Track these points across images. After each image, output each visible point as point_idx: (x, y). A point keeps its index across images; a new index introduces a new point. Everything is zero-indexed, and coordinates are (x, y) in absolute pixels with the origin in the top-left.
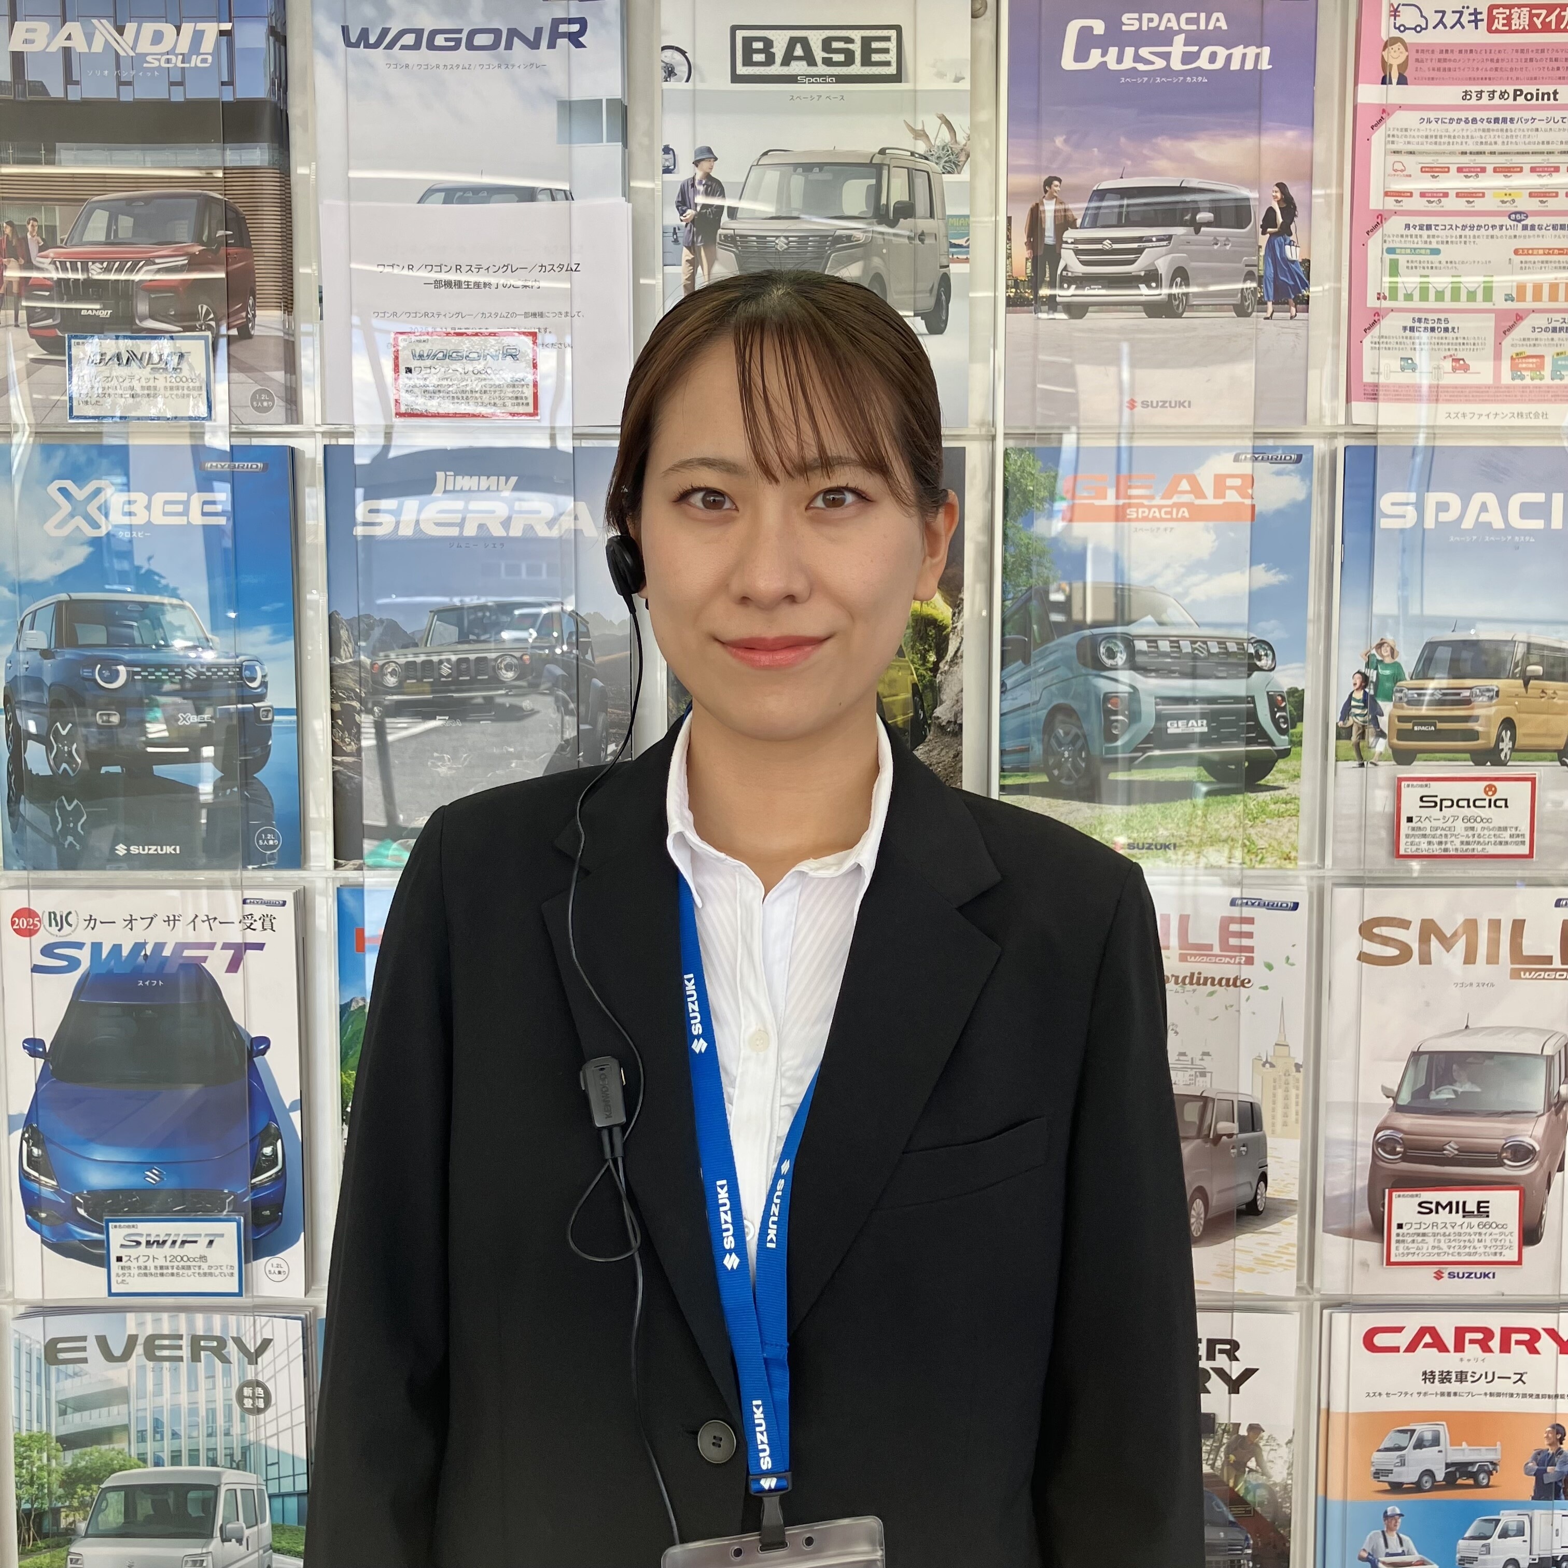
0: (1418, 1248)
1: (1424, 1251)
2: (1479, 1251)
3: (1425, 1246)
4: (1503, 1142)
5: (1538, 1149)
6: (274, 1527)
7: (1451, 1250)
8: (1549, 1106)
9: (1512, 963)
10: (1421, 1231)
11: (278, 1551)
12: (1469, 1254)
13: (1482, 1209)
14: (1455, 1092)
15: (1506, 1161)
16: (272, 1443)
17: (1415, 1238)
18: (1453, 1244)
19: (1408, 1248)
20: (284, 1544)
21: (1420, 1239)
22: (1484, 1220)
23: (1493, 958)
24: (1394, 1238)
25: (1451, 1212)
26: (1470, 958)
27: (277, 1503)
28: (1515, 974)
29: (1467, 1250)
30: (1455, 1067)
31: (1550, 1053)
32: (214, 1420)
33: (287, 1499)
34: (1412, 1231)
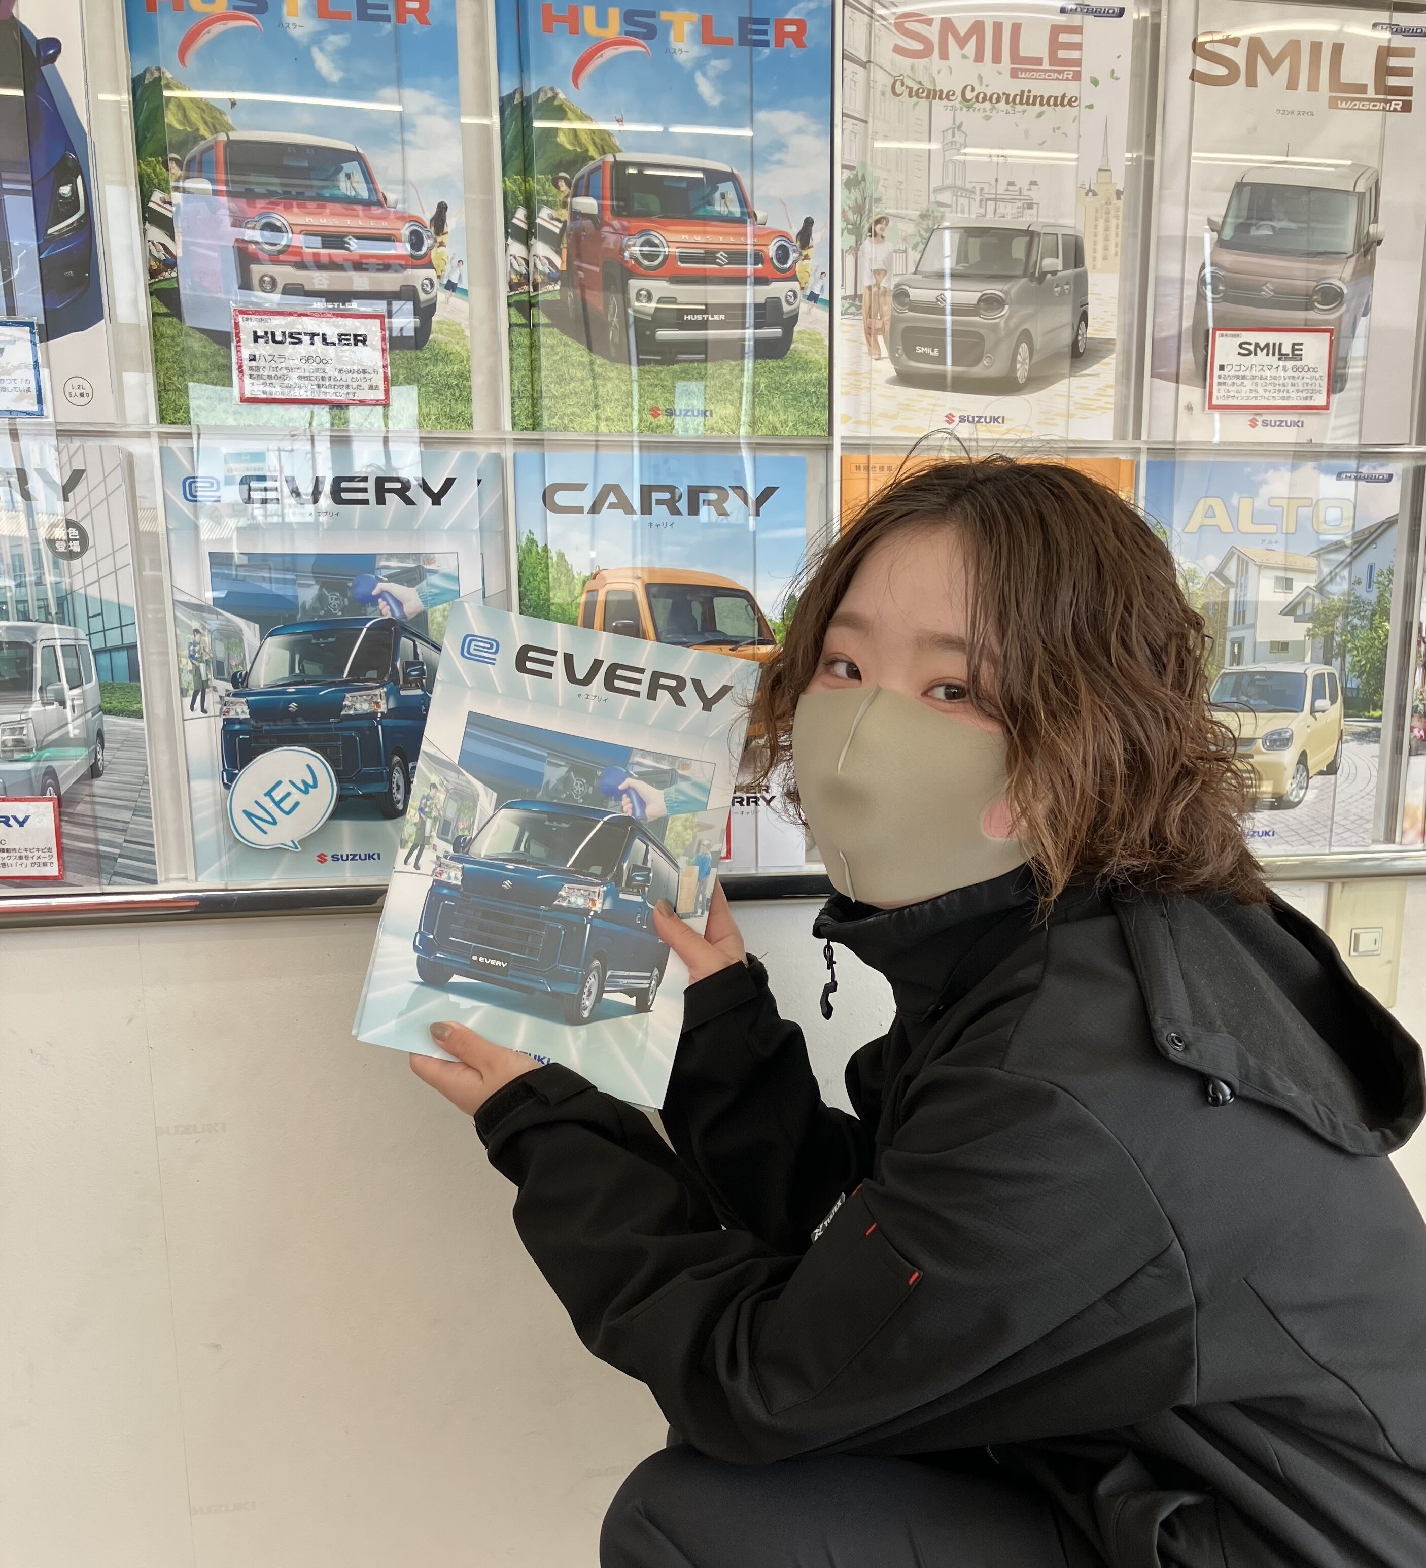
0: (1238, 392)
1: (1243, 394)
2: (1292, 395)
3: (1244, 389)
4: (1315, 284)
5: (1345, 291)
6: (103, 687)
7: (1267, 395)
8: (1358, 245)
9: (1331, 91)
10: (1240, 373)
11: (109, 712)
12: (1283, 398)
13: (1296, 353)
14: (1273, 228)
15: (1316, 304)
16: (93, 591)
17: (1235, 381)
18: (1269, 388)
19: (1228, 391)
20: (115, 703)
21: (1239, 382)
22: (1298, 363)
23: (1313, 86)
24: (1216, 380)
25: (1268, 354)
26: (1292, 84)
27: (104, 659)
28: (1333, 104)
29: (1281, 394)
30: (1274, 201)
31: (1362, 191)
32: (22, 568)
33: (115, 654)
34: (1232, 373)
